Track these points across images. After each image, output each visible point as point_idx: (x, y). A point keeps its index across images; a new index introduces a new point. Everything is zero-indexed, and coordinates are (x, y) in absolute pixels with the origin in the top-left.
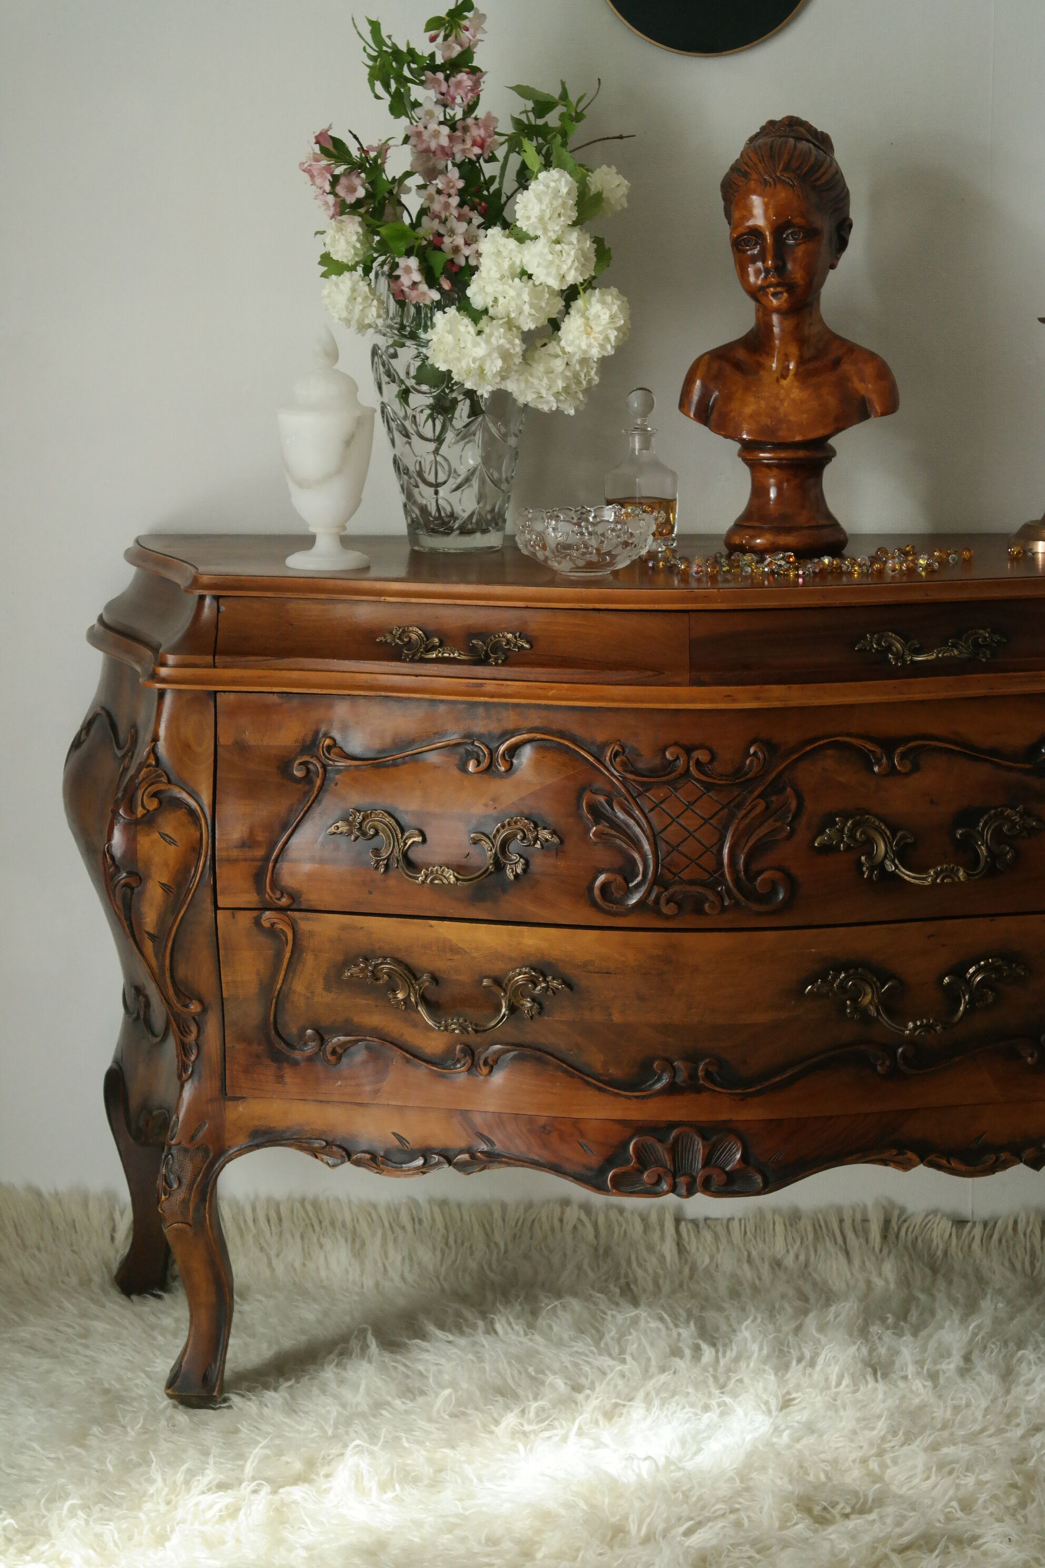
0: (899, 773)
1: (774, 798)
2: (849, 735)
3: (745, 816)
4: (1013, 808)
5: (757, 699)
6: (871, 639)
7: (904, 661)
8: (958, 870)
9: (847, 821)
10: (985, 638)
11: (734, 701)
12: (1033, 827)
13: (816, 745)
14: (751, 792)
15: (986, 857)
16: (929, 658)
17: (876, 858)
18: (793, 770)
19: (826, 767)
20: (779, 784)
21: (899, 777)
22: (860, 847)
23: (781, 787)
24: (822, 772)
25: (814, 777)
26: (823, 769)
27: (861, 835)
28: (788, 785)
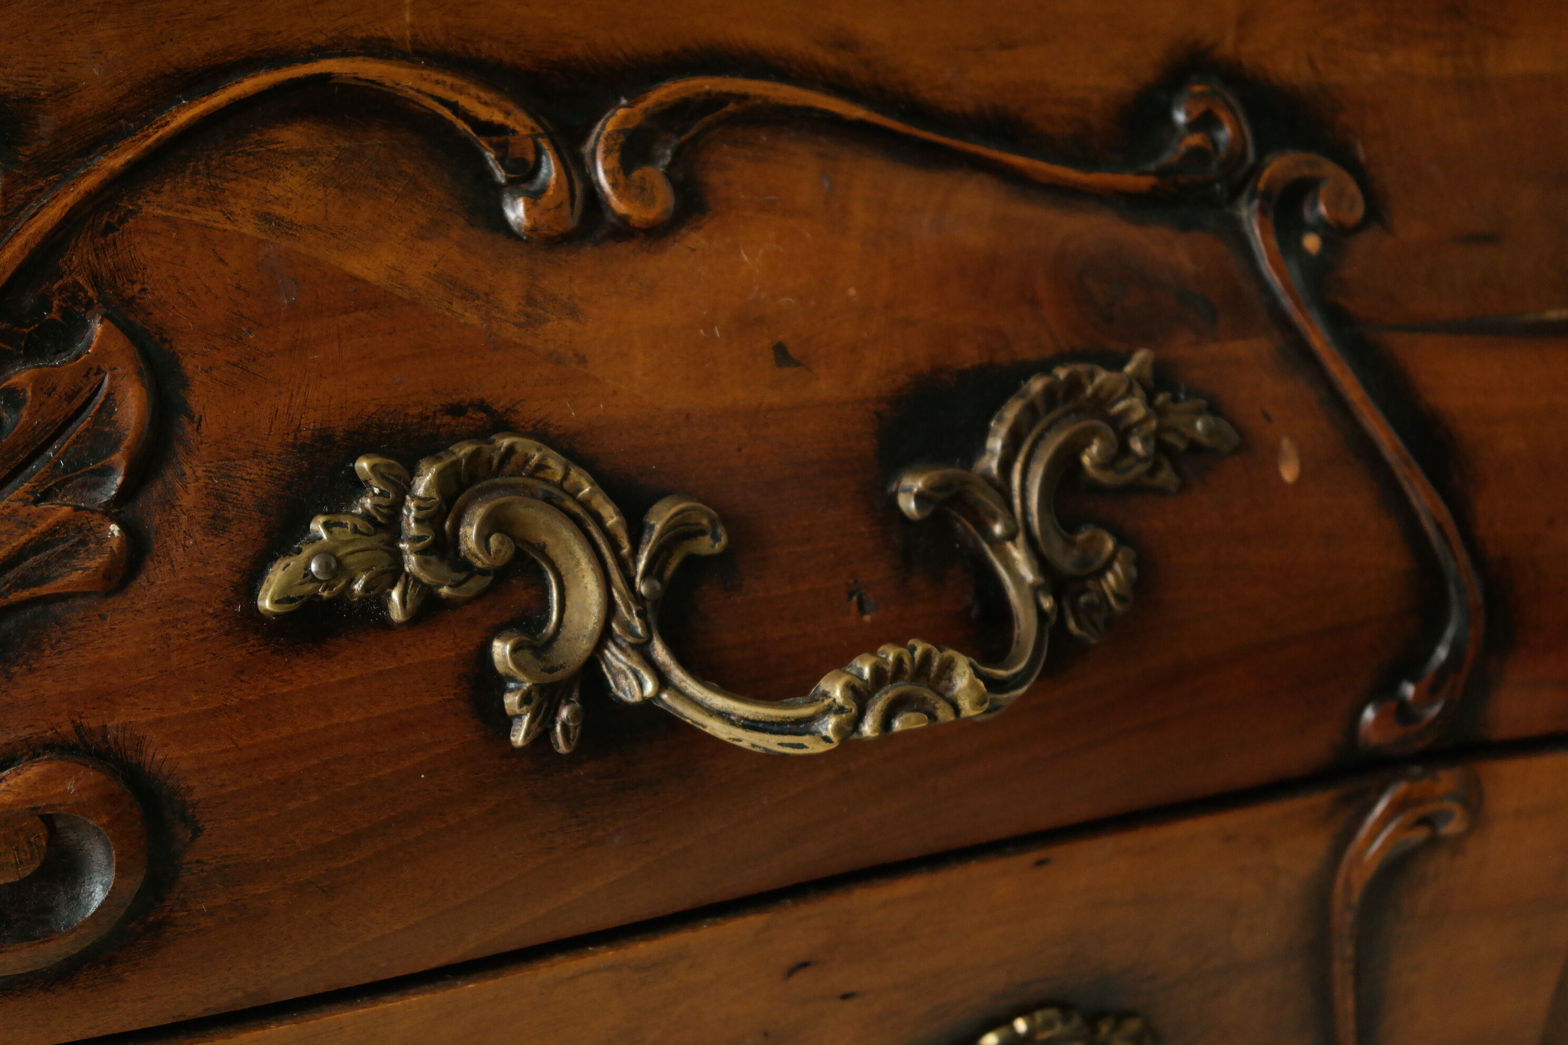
0: (623, 229)
1: (21, 376)
2: (380, 49)
4: (1116, 363)
8: (948, 667)
9: (413, 472)
12: (1195, 447)
13: (220, 98)
15: (1036, 590)
17: (561, 645)
18: (110, 228)
19: (278, 210)
20: (44, 303)
21: (622, 249)
22: (480, 596)
23: (55, 315)
24: (262, 236)
25: (221, 260)
26: (266, 218)
27: (483, 538)
28: (89, 305)
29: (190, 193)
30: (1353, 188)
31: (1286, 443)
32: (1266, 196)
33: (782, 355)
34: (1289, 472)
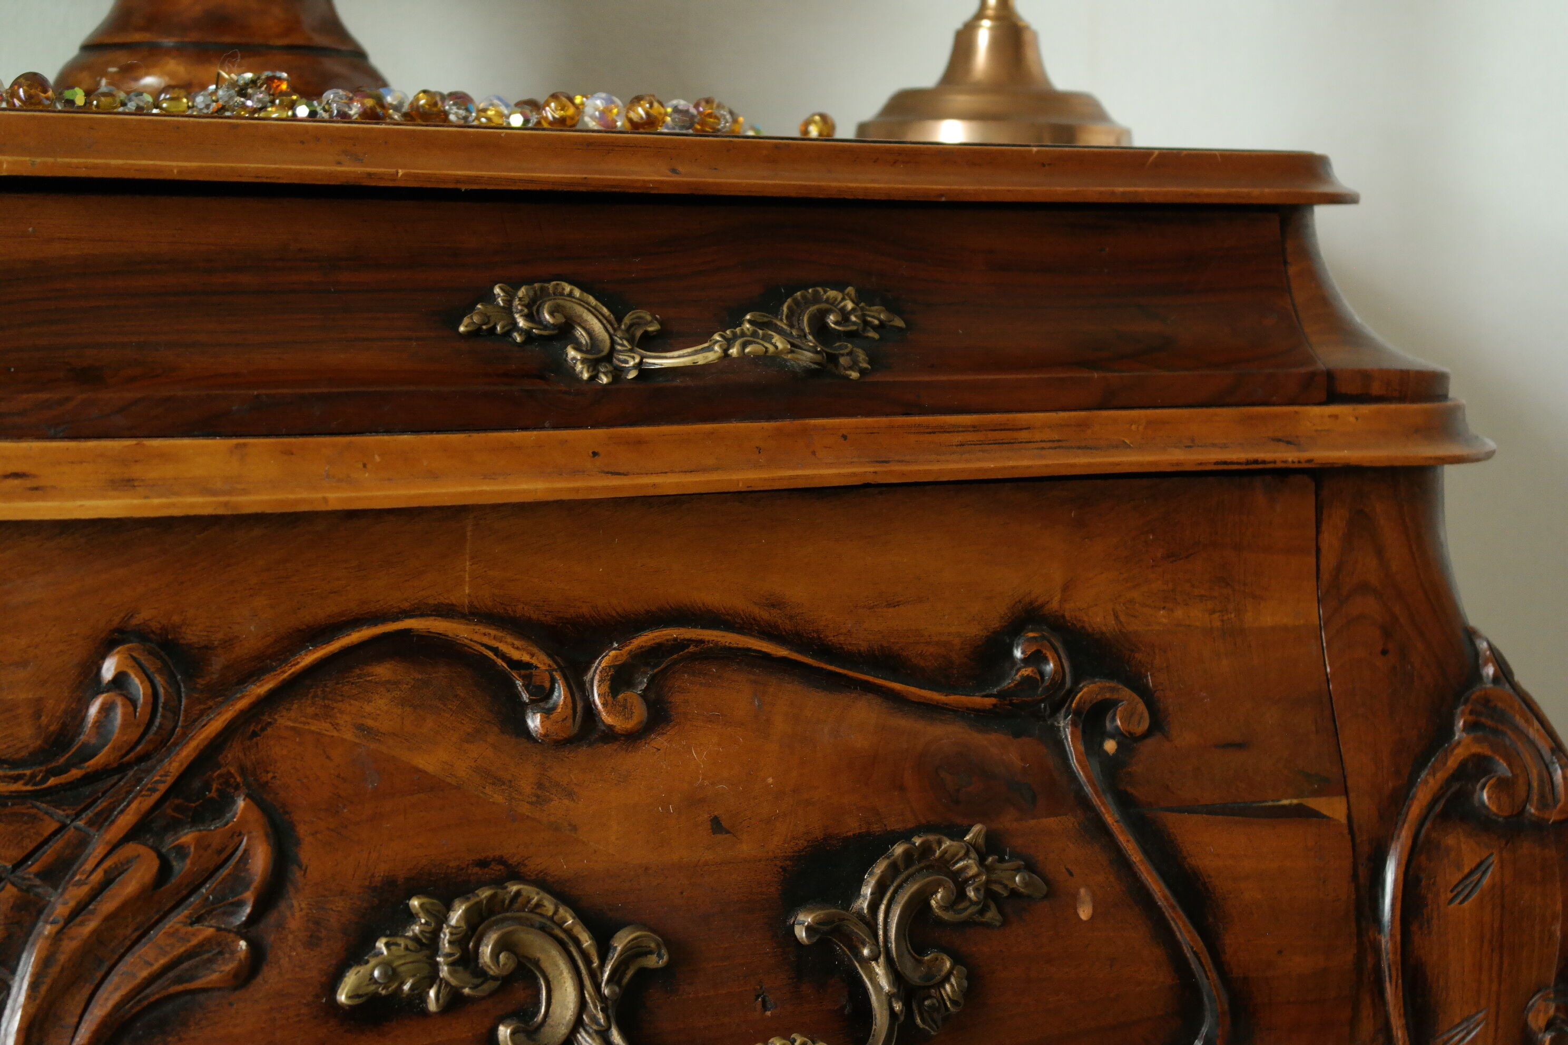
0: (610, 735)
1: (187, 837)
2: (446, 611)
3: (79, 911)
4: (958, 833)
5: (127, 484)
6: (509, 302)
7: (618, 373)
9: (449, 908)
10: (845, 317)
11: (37, 491)
12: (1014, 893)
13: (333, 645)
14: (102, 820)
15: (890, 996)
16: (701, 359)
17: (546, 1029)
18: (254, 734)
19: (370, 722)
20: (207, 786)
21: (608, 748)
22: (492, 994)
23: (213, 794)
24: (357, 741)
25: (328, 757)
26: (361, 728)
27: (495, 955)
28: (237, 787)
29: (310, 710)
30: (1141, 707)
31: (1082, 891)
32: (1077, 713)
33: (717, 825)
34: (1085, 913)
